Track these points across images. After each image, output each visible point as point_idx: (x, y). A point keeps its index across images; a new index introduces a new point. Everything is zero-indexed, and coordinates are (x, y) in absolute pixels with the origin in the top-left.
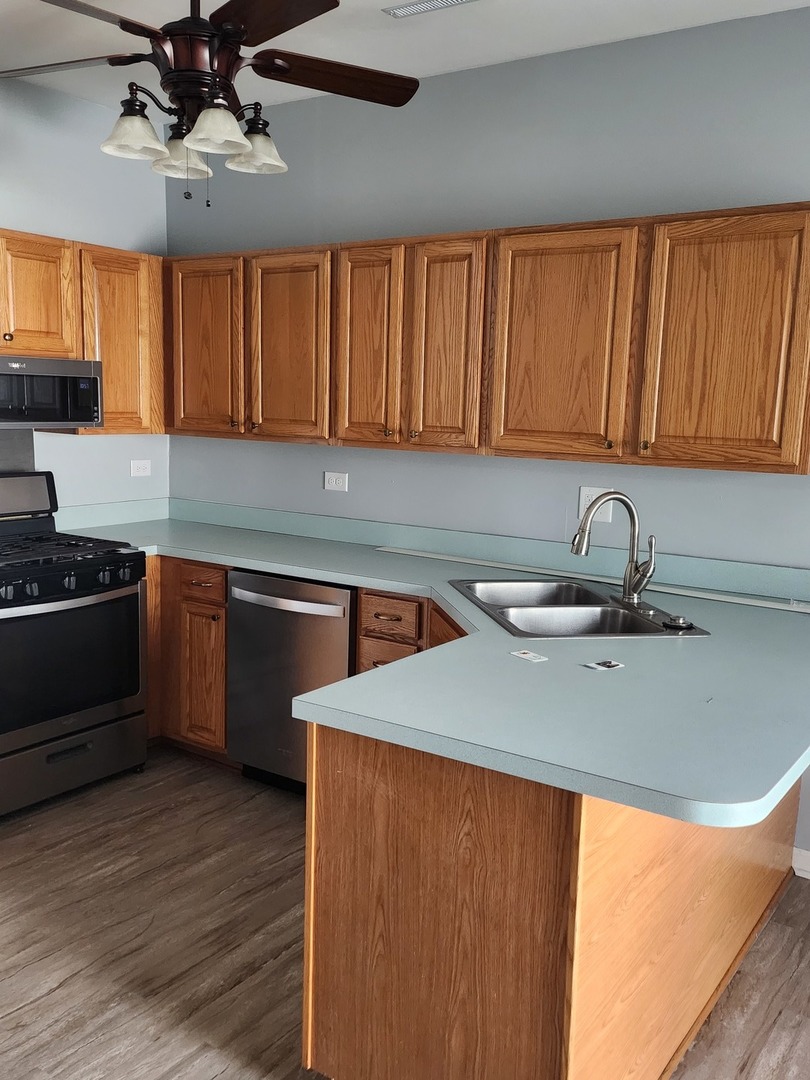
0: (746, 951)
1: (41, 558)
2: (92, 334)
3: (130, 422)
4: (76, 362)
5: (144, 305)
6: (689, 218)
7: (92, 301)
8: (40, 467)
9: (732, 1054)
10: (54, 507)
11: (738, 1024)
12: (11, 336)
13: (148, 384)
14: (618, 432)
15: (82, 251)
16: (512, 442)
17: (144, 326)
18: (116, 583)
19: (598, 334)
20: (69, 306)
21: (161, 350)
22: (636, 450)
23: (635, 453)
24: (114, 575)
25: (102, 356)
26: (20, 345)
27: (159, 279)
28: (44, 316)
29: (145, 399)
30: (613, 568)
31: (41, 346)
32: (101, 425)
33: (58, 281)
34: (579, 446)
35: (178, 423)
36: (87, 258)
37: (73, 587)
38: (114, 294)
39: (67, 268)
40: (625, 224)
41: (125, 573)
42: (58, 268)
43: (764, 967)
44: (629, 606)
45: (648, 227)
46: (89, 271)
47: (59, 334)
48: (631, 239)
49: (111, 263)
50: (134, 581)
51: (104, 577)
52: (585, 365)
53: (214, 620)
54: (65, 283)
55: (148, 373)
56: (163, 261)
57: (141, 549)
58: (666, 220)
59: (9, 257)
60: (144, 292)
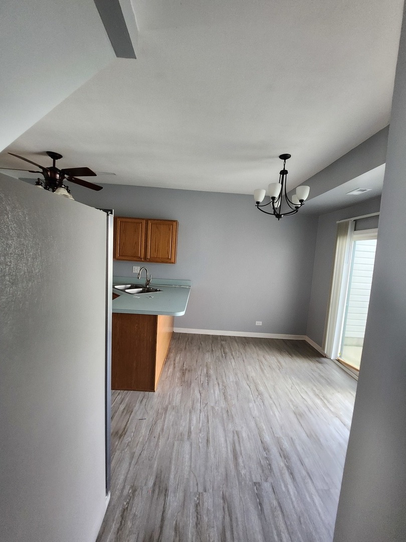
0: (170, 345)
6: (154, 220)
9: (172, 359)
11: (172, 355)
14: (143, 256)
16: (121, 258)
19: (138, 238)
22: (146, 259)
23: (146, 260)
30: (144, 282)
34: (135, 259)
40: (143, 219)
43: (173, 346)
44: (147, 288)
45: (147, 220)
48: (144, 222)
52: (136, 243)
58: (150, 220)
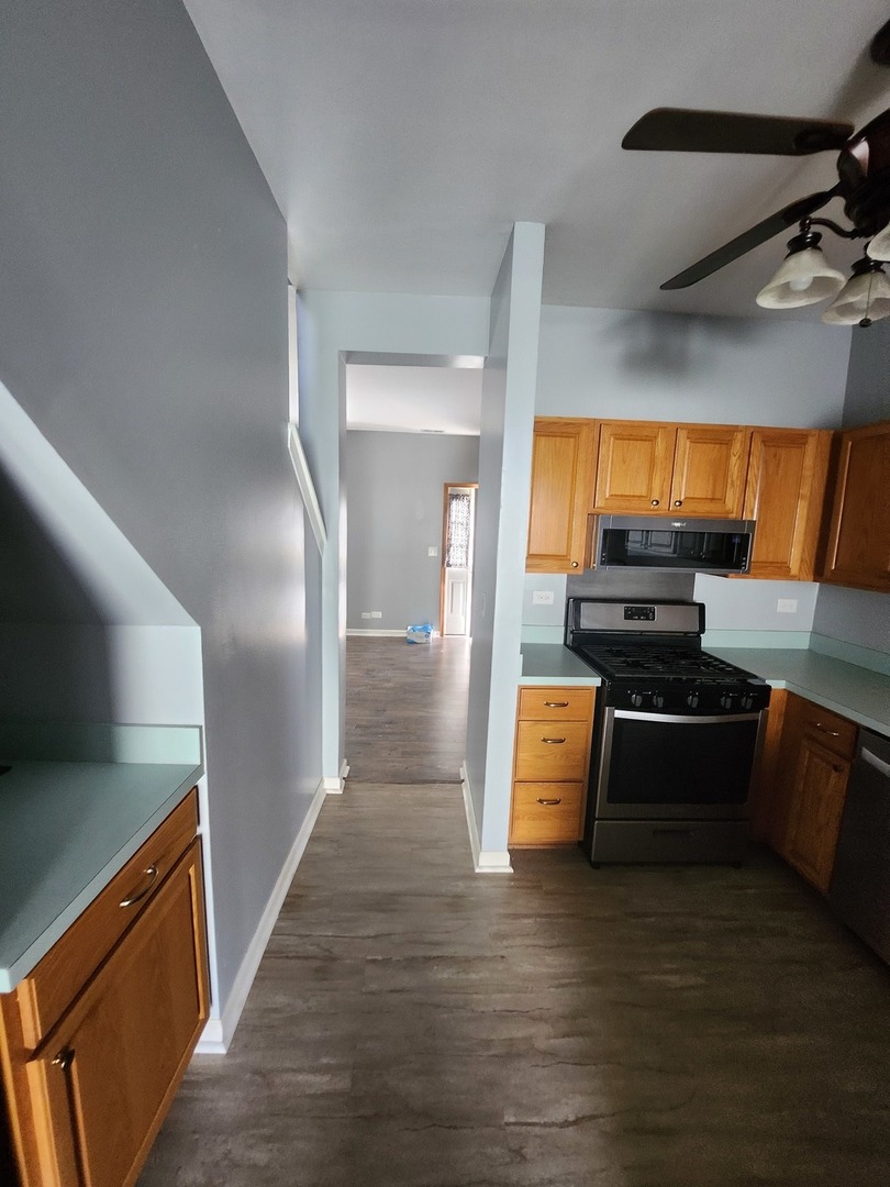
1: (672, 677)
2: (752, 499)
3: (779, 570)
4: (735, 522)
5: (807, 473)
7: (756, 473)
8: (697, 598)
10: (702, 630)
12: (680, 502)
13: (802, 539)
15: (753, 433)
17: (805, 490)
18: (736, 708)
20: (735, 477)
21: (820, 510)
24: (736, 702)
25: (759, 517)
26: (687, 509)
27: (827, 449)
28: (711, 486)
29: (797, 551)
31: (704, 509)
32: (748, 572)
33: (728, 458)
35: (827, 574)
36: (757, 440)
37: (694, 705)
38: (778, 466)
39: (737, 447)
41: (747, 702)
42: (729, 449)
46: (757, 447)
47: (724, 501)
49: (778, 441)
50: (756, 709)
51: (726, 702)
53: (836, 770)
54: (734, 460)
55: (803, 530)
56: (834, 435)
57: (768, 682)
59: (688, 443)
60: (809, 461)
